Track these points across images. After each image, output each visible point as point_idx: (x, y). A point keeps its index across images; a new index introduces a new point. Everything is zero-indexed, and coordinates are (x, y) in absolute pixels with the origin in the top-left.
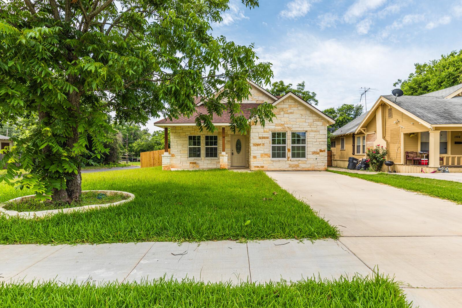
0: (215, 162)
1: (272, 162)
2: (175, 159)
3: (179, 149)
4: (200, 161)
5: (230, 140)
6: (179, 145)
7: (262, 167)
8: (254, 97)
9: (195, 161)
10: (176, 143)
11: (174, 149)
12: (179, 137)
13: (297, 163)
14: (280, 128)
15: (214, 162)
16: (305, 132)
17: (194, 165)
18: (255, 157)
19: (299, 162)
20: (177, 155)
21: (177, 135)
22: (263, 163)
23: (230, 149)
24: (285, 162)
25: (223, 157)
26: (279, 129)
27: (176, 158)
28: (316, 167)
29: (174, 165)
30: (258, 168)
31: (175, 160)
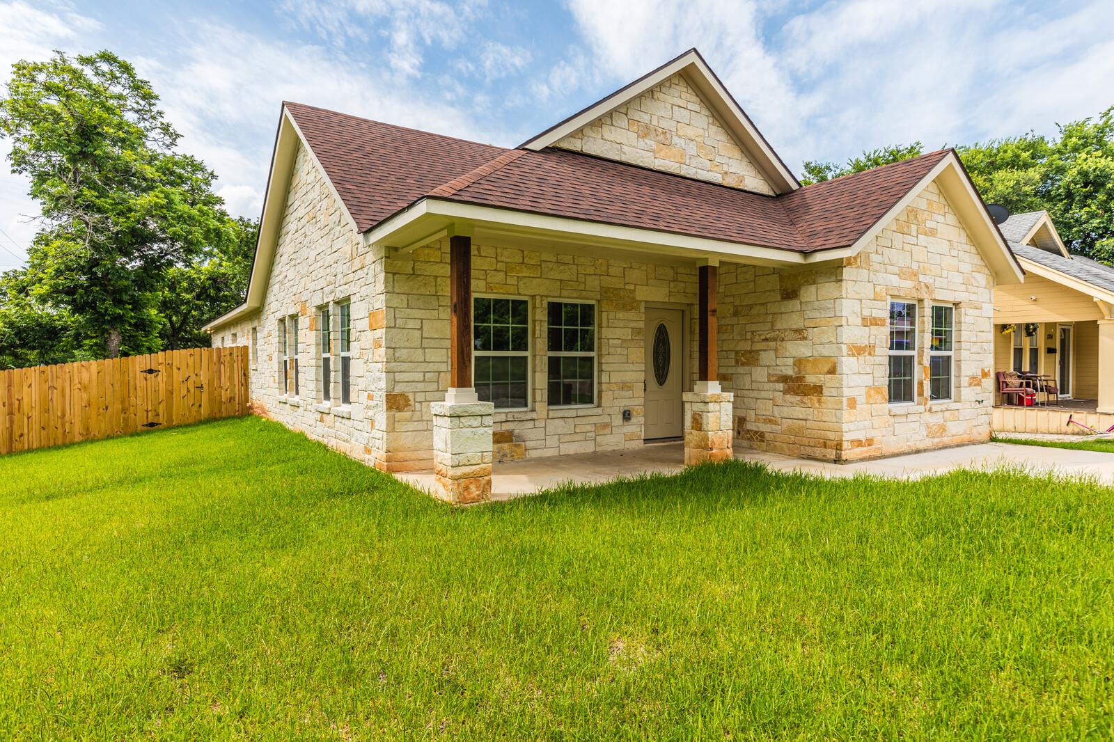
0: (587, 426)
1: (891, 419)
2: (411, 420)
3: (431, 367)
4: (530, 424)
5: (642, 325)
6: (433, 343)
7: (870, 442)
8: (718, 159)
9: (506, 427)
10: (417, 333)
11: (404, 366)
12: (435, 303)
13: (942, 421)
14: (908, 284)
15: (589, 428)
16: (951, 306)
17: (505, 445)
18: (852, 403)
19: (947, 414)
20: (420, 397)
21: (422, 290)
22: (868, 423)
23: (642, 367)
24: (916, 417)
25: (717, 407)
26: (906, 289)
27: (417, 415)
28: (974, 431)
29: (409, 455)
30: (860, 449)
31: (411, 426)
